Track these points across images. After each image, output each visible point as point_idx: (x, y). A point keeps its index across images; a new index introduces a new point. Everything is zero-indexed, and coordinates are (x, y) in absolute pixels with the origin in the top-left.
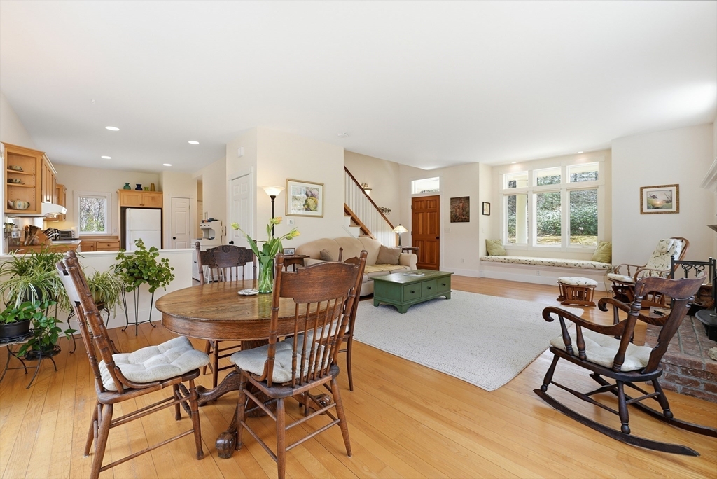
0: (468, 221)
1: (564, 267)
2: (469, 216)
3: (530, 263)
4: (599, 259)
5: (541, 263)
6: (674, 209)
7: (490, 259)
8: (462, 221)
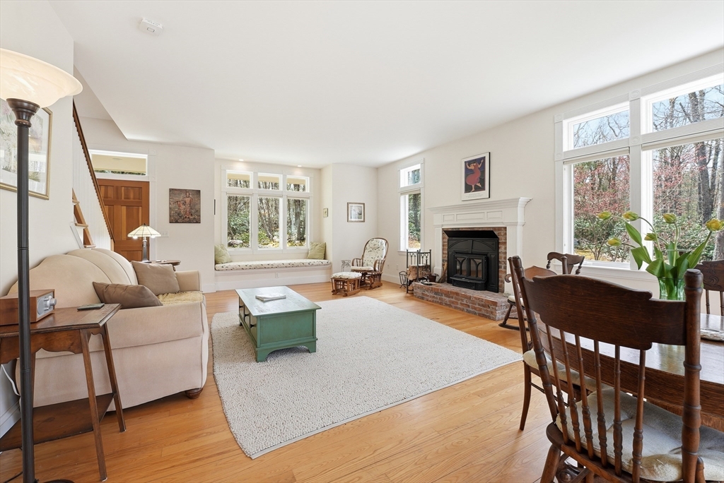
0: (198, 221)
1: (301, 266)
2: (200, 216)
3: (272, 267)
4: (317, 257)
5: (282, 266)
6: (362, 220)
7: (230, 268)
8: (190, 222)
